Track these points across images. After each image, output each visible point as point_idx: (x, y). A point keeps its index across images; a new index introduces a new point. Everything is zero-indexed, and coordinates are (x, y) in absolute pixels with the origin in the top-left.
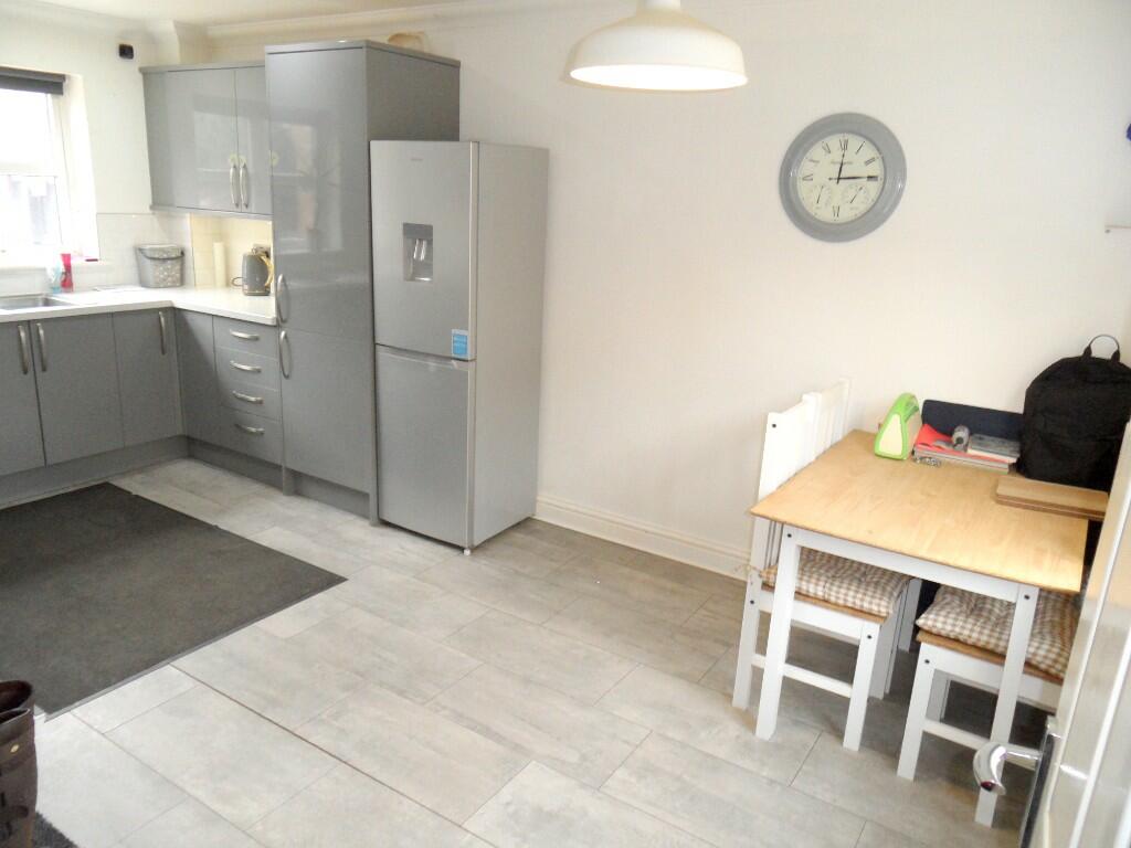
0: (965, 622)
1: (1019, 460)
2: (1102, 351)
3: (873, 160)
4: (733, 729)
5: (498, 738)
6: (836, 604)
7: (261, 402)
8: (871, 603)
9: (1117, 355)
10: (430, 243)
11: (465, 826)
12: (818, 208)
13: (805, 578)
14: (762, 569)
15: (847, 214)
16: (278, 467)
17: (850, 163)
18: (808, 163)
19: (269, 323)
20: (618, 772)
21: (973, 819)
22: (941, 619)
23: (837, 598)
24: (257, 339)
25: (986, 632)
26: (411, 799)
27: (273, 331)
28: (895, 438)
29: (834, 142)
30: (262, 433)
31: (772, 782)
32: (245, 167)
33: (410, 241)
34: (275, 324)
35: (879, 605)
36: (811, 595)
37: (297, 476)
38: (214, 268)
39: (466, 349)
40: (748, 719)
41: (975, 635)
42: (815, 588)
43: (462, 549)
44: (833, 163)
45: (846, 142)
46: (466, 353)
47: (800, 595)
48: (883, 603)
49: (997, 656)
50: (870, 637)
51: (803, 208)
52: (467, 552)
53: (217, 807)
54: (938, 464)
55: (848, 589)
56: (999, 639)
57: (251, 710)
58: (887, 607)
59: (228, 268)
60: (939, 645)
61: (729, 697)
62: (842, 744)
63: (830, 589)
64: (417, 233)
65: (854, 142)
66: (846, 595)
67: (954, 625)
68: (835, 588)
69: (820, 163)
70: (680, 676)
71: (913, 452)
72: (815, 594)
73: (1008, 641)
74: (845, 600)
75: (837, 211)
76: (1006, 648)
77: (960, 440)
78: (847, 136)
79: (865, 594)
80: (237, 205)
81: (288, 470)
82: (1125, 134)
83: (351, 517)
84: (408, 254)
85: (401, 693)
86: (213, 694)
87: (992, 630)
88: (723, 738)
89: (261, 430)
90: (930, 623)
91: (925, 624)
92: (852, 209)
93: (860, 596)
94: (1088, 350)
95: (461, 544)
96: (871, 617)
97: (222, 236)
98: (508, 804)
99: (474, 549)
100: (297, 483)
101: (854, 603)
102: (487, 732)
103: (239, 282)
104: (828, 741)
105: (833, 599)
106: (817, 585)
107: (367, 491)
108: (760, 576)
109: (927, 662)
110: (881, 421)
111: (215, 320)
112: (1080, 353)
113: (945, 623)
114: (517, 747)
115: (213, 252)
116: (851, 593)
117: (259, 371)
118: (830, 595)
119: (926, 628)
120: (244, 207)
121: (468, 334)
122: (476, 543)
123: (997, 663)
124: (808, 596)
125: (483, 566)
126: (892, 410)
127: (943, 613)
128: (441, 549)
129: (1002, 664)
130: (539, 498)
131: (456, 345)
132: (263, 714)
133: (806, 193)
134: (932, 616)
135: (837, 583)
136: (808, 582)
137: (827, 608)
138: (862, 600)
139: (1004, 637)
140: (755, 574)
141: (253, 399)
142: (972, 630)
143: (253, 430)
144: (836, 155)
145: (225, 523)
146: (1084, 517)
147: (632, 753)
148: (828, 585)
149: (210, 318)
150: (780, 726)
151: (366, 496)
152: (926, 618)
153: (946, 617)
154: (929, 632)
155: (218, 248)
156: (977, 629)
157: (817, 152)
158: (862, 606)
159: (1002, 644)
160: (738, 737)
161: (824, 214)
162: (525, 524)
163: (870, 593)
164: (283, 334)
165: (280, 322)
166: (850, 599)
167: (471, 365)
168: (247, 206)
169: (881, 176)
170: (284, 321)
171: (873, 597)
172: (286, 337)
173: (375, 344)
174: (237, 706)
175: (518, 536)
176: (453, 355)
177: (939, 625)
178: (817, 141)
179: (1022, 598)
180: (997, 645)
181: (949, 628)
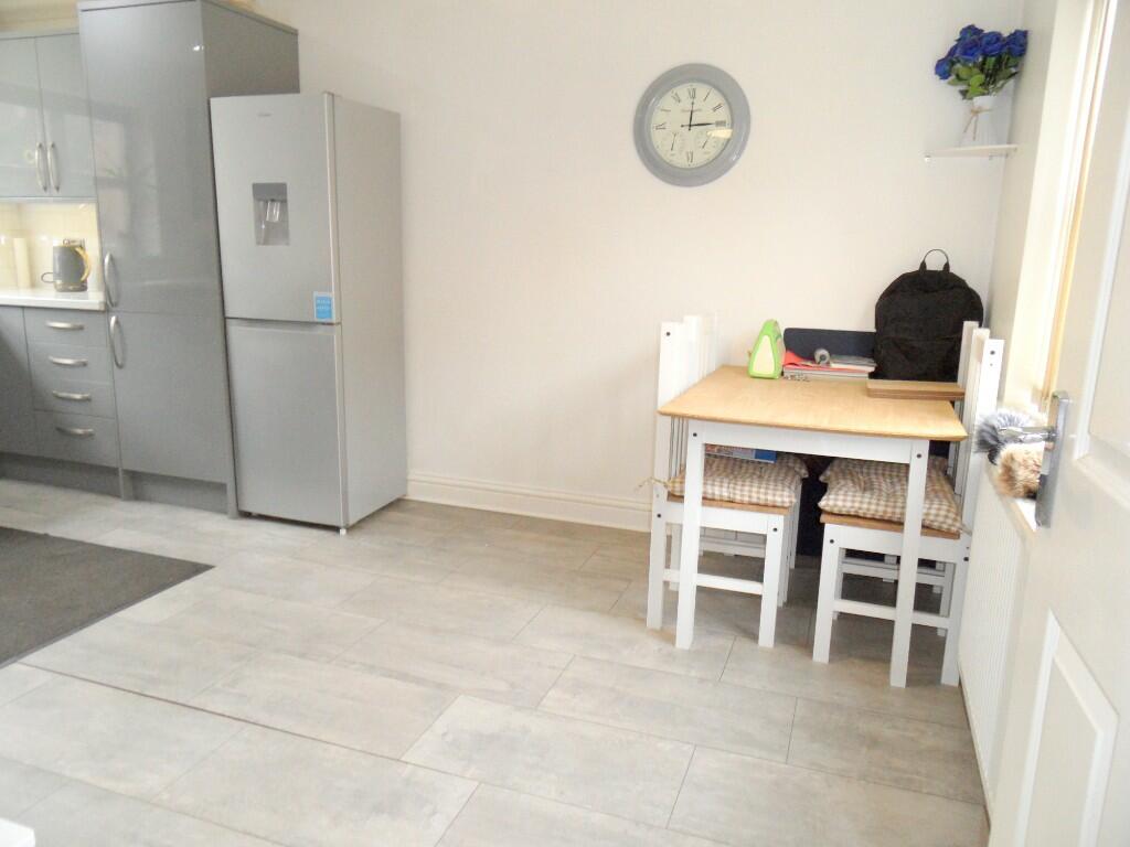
0: (862, 497)
1: (876, 368)
2: (935, 265)
3: (719, 106)
4: (654, 645)
5: (419, 681)
6: (742, 503)
7: (88, 400)
8: (774, 495)
9: (947, 266)
10: (284, 202)
11: (403, 759)
12: (672, 155)
13: (709, 482)
14: (666, 481)
15: (700, 158)
16: (113, 471)
17: (700, 110)
18: (660, 112)
19: (97, 308)
20: (550, 693)
21: (889, 683)
22: (841, 497)
23: (742, 496)
24: (81, 328)
25: (882, 503)
26: (334, 744)
27: (102, 316)
28: (768, 358)
29: (683, 91)
30: (91, 435)
31: (702, 680)
32: (53, 146)
33: (261, 203)
34: (103, 309)
35: (782, 496)
36: (716, 497)
37: (135, 477)
38: (15, 267)
39: (330, 311)
40: (667, 635)
41: (873, 507)
42: (721, 490)
43: (336, 529)
44: (683, 111)
45: (694, 90)
46: (330, 317)
47: (707, 500)
48: (786, 493)
49: (896, 524)
50: (775, 530)
51: (659, 156)
52: (343, 532)
53: (108, 784)
54: (806, 380)
55: (751, 486)
56: (895, 507)
57: (130, 691)
58: (789, 497)
59: (32, 267)
60: (841, 524)
61: (644, 621)
62: (757, 642)
63: (734, 489)
64: (270, 194)
65: (702, 90)
66: (750, 491)
67: (853, 501)
68: (739, 487)
69: (670, 112)
70: (591, 609)
71: (782, 374)
72: (721, 496)
73: (903, 508)
74: (750, 497)
75: (690, 156)
76: (903, 514)
77: (822, 358)
78: (695, 85)
79: (767, 488)
80: (45, 189)
81: (127, 472)
82: (933, 72)
83: (206, 514)
84: (260, 218)
85: (302, 656)
86: (77, 682)
87: (887, 501)
88: (647, 652)
89: (90, 430)
90: (831, 503)
91: (828, 505)
92: (706, 153)
93: (762, 490)
94: (923, 265)
95: (335, 524)
96: (776, 510)
97: (23, 232)
98: (445, 734)
99: (350, 529)
100: (138, 485)
101: (758, 498)
102: (403, 677)
103: (50, 278)
104: (744, 644)
105: (738, 498)
106: (721, 486)
107: (223, 481)
108: (666, 486)
109: (832, 541)
110: (751, 349)
111: (27, 312)
112: (917, 268)
113: (844, 501)
114: (440, 686)
115: (13, 249)
116: (755, 489)
117: (85, 364)
118: (734, 494)
119: (827, 509)
120: (55, 191)
121: (333, 294)
122: (352, 521)
123: (896, 531)
124: (713, 500)
125: (363, 541)
126: (762, 333)
127: (842, 492)
128: (315, 532)
129: (902, 531)
130: (410, 477)
131: (321, 308)
132: (147, 693)
133: (660, 141)
134: (832, 497)
135: (740, 483)
136: (713, 485)
137: (733, 508)
138: (766, 494)
139: (899, 504)
140: (660, 485)
141: (78, 396)
142: (870, 503)
143: (80, 431)
144: (686, 103)
145: (56, 531)
146: (945, 399)
147: (560, 675)
148: (732, 485)
149: (20, 312)
150: (696, 636)
151: (221, 487)
152: (828, 499)
153: (845, 495)
154: (832, 514)
155: (19, 243)
156: (874, 501)
157: (667, 101)
158: (767, 500)
159: (898, 511)
160: (660, 650)
161: (680, 160)
162: (397, 504)
163: (771, 487)
164: (113, 319)
165: (107, 309)
166: (754, 495)
167: (337, 328)
168: (58, 189)
169: (728, 121)
170: (116, 305)
171: (774, 490)
172: (117, 322)
173: (225, 319)
174: (110, 690)
175: (393, 515)
176: (316, 320)
177: (840, 503)
178: (667, 91)
179: (915, 457)
180: (894, 513)
181: (849, 504)
